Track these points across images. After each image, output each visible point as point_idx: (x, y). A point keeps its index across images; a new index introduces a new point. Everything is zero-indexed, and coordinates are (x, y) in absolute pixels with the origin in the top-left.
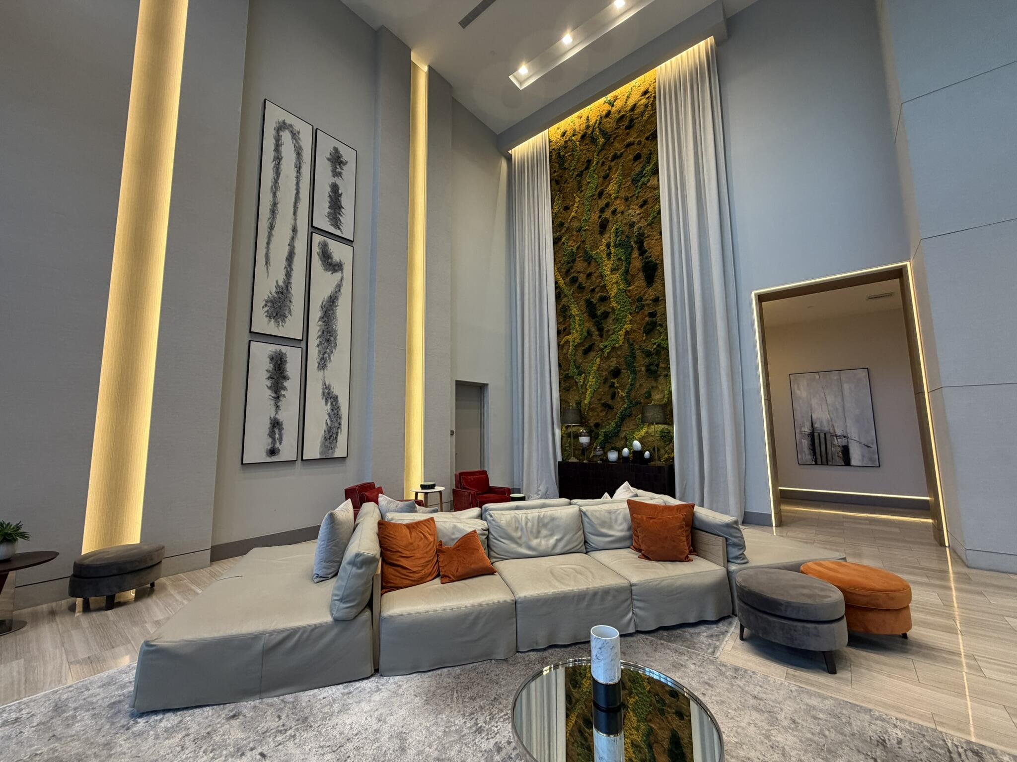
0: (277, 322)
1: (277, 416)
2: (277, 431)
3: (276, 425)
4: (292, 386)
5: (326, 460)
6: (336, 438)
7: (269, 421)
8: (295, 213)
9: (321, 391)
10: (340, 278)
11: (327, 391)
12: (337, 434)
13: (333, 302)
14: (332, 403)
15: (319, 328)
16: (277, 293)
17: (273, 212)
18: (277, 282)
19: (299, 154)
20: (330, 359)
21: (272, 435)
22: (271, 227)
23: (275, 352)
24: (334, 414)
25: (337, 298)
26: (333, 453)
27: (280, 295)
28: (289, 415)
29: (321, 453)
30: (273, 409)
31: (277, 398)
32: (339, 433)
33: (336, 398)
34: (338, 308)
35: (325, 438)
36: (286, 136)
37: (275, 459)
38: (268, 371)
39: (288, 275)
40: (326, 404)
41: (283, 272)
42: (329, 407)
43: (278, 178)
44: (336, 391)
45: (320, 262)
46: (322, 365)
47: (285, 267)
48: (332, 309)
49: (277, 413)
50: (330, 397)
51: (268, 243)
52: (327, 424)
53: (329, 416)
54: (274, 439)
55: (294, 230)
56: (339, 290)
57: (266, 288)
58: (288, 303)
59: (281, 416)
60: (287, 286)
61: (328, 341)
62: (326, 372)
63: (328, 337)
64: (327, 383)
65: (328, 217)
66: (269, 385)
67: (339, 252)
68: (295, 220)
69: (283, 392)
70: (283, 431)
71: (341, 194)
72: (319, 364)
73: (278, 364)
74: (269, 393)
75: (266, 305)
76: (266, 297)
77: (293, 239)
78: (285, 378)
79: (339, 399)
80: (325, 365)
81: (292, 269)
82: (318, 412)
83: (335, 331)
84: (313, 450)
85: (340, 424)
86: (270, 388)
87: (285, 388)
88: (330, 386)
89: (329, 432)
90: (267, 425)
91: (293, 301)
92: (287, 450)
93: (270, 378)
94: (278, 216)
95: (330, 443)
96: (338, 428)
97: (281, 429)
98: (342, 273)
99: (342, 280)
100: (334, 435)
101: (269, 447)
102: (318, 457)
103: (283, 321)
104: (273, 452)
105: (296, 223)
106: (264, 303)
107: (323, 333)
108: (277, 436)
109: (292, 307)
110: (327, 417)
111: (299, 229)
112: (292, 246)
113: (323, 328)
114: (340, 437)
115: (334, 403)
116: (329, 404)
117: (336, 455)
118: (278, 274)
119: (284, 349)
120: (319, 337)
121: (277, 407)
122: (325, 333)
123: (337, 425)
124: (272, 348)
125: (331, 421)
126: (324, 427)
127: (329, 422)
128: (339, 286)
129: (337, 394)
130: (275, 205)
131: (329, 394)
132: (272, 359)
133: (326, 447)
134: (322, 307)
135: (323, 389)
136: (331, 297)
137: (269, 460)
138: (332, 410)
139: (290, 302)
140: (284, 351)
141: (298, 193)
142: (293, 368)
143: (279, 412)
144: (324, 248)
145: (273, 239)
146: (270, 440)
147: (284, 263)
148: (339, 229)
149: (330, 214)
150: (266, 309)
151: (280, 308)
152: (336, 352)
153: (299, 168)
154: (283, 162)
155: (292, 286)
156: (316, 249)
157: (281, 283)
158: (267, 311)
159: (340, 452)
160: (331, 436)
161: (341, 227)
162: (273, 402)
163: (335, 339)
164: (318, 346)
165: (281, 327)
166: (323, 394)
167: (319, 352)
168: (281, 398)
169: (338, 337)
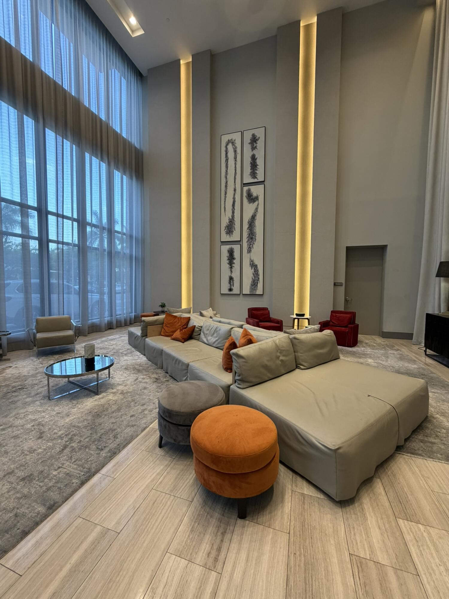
0: (230, 235)
1: (232, 275)
2: (232, 281)
3: (231, 279)
4: (237, 262)
5: (252, 295)
6: (257, 285)
7: (229, 277)
8: (235, 182)
9: (249, 263)
10: (257, 204)
11: (252, 263)
12: (257, 283)
13: (254, 218)
14: (254, 269)
15: (247, 233)
16: (229, 222)
17: (226, 186)
18: (229, 217)
19: (235, 151)
20: (253, 247)
21: (230, 283)
22: (226, 193)
23: (230, 248)
24: (256, 274)
25: (255, 215)
26: (256, 292)
27: (231, 223)
28: (236, 275)
29: (250, 292)
30: (230, 272)
31: (231, 268)
32: (259, 283)
33: (256, 266)
34: (256, 220)
35: (252, 285)
36: (230, 147)
37: (231, 293)
38: (227, 257)
39: (233, 212)
40: (252, 269)
41: (231, 212)
42: (253, 270)
43: (227, 169)
44: (256, 262)
45: (247, 200)
46: (249, 251)
47: (232, 209)
48: (254, 222)
49: (231, 274)
50: (253, 266)
51: (225, 202)
52: (252, 278)
53: (253, 274)
54: (231, 285)
55: (235, 190)
56: (257, 211)
57: (225, 221)
58: (234, 225)
59: (233, 275)
60: (233, 218)
61: (252, 238)
62: (251, 253)
63: (252, 237)
64: (252, 259)
65: (250, 175)
66: (228, 262)
67: (257, 190)
68: (235, 185)
69: (233, 265)
70: (234, 282)
71: (257, 158)
72: (248, 250)
73: (231, 252)
74: (228, 266)
75: (225, 229)
76: (225, 226)
77: (234, 195)
78: (234, 259)
79: (258, 266)
80: (251, 251)
81: (234, 209)
82: (248, 273)
83: (255, 233)
84: (246, 290)
85: (259, 278)
86: (228, 264)
87: (234, 263)
88: (253, 260)
89: (254, 282)
90: (228, 279)
91: (236, 224)
92: (236, 290)
93: (228, 259)
94: (228, 187)
95: (254, 287)
96: (258, 280)
97: (233, 281)
98: (258, 201)
99: (258, 205)
100: (256, 284)
101: (229, 288)
102: (249, 293)
103: (232, 234)
104: (230, 290)
105: (235, 187)
106: (224, 228)
107: (249, 234)
108: (232, 283)
109: (235, 227)
110: (252, 275)
111: (237, 189)
112: (234, 198)
113: (249, 232)
114: (259, 285)
115: (256, 268)
116: (253, 269)
117: (257, 293)
118: (229, 214)
119: (233, 246)
120: (248, 237)
121: (231, 271)
122: (250, 235)
123: (257, 279)
124: (228, 247)
125: (255, 277)
126: (251, 280)
127: (253, 278)
128: (257, 209)
129: (257, 264)
130: (227, 182)
131: (253, 264)
132: (228, 251)
133: (252, 289)
134: (248, 223)
135: (250, 262)
136: (253, 216)
137: (229, 293)
138: (255, 272)
139: (235, 224)
140: (233, 247)
141: (236, 170)
142: (237, 254)
143: (232, 273)
144: (249, 192)
145: (227, 199)
146: (229, 285)
147: (231, 207)
148: (256, 178)
149: (251, 172)
150: (225, 230)
151: (230, 228)
152: (256, 243)
153: (235, 158)
154: (229, 160)
155: (235, 217)
156: (245, 194)
157: (230, 217)
158: (226, 232)
159: (259, 291)
160: (254, 284)
161: (257, 177)
162: (229, 270)
163: (255, 237)
164: (247, 242)
165: (231, 237)
166: (250, 264)
167: (248, 245)
168: (233, 268)
169: (257, 236)
